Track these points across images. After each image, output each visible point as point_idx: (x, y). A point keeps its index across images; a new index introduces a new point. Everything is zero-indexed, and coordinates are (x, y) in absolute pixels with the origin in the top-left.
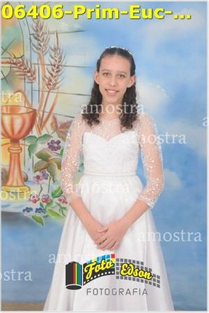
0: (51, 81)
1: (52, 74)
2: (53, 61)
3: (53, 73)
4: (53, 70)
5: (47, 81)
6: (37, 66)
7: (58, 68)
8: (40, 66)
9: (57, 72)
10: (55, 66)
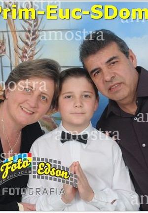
0: (26, 52)
1: (26, 44)
2: (27, 26)
3: (27, 41)
4: (28, 38)
5: (21, 52)
6: (6, 34)
7: (33, 34)
8: (10, 34)
9: (33, 39)
10: (29, 31)
